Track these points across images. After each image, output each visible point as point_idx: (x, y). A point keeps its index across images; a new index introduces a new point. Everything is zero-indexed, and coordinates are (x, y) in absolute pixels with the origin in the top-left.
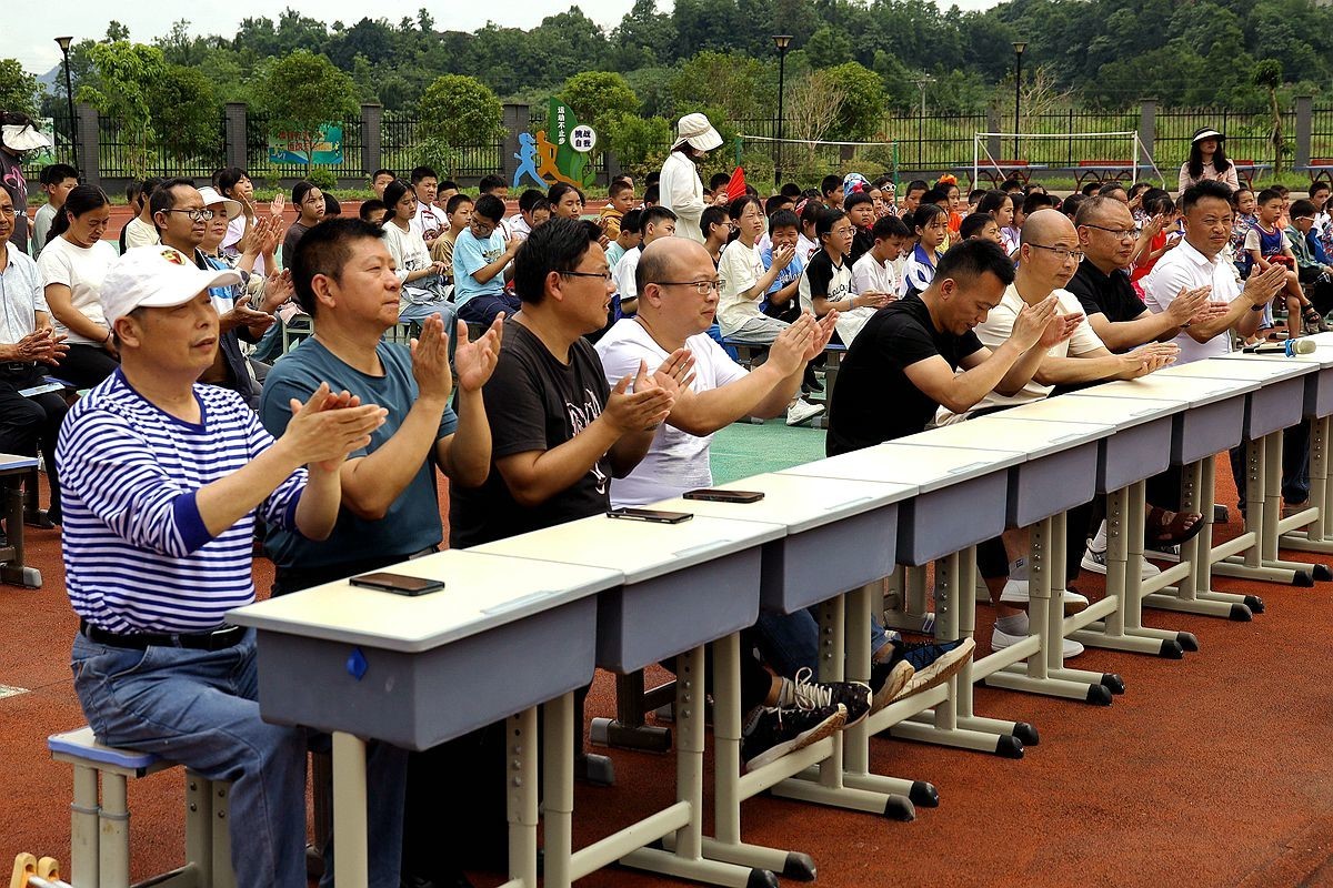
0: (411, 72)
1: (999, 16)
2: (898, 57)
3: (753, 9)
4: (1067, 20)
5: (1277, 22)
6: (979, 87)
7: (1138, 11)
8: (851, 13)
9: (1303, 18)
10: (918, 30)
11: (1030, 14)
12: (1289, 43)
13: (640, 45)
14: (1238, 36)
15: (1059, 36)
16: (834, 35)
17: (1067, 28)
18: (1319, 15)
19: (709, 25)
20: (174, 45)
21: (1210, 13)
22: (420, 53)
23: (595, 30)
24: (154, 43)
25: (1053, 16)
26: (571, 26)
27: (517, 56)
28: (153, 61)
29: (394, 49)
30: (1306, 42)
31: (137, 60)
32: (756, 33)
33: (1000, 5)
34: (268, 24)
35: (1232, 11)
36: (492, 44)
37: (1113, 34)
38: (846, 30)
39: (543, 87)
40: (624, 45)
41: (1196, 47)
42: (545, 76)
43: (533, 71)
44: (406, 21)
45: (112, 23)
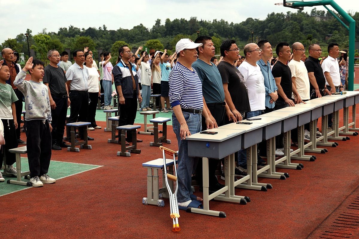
0: (102, 40)
1: (243, 24)
2: (219, 35)
3: (184, 24)
4: (259, 25)
5: (308, 25)
6: (239, 41)
7: (275, 23)
8: (207, 24)
9: (314, 24)
10: (224, 28)
11: (250, 24)
12: (311, 30)
13: (157, 33)
14: (299, 28)
15: (257, 29)
16: (204, 29)
17: (259, 27)
18: (317, 23)
19: (174, 27)
20: (43, 34)
21: (292, 23)
22: (104, 35)
23: (146, 29)
24: (38, 34)
25: (255, 24)
26: (140, 29)
27: (127, 36)
28: (48, 39)
29: (97, 34)
30: (314, 30)
31: (45, 39)
32: (185, 29)
33: (243, 22)
34: (66, 29)
35: (297, 22)
36: (121, 33)
37: (270, 28)
38: (206, 28)
39: (134, 43)
40: (153, 33)
41: (289, 31)
42: (135, 41)
43: (131, 39)
44: (100, 28)
45: (28, 29)
